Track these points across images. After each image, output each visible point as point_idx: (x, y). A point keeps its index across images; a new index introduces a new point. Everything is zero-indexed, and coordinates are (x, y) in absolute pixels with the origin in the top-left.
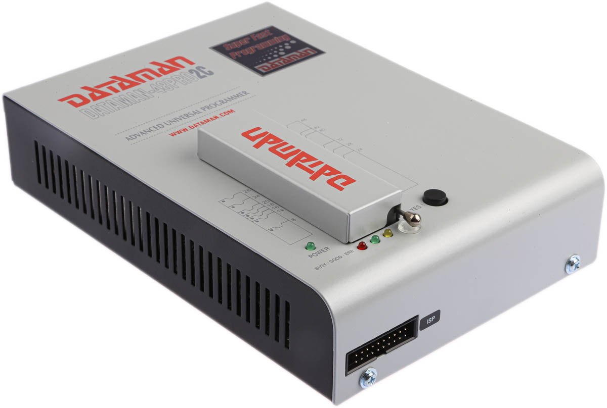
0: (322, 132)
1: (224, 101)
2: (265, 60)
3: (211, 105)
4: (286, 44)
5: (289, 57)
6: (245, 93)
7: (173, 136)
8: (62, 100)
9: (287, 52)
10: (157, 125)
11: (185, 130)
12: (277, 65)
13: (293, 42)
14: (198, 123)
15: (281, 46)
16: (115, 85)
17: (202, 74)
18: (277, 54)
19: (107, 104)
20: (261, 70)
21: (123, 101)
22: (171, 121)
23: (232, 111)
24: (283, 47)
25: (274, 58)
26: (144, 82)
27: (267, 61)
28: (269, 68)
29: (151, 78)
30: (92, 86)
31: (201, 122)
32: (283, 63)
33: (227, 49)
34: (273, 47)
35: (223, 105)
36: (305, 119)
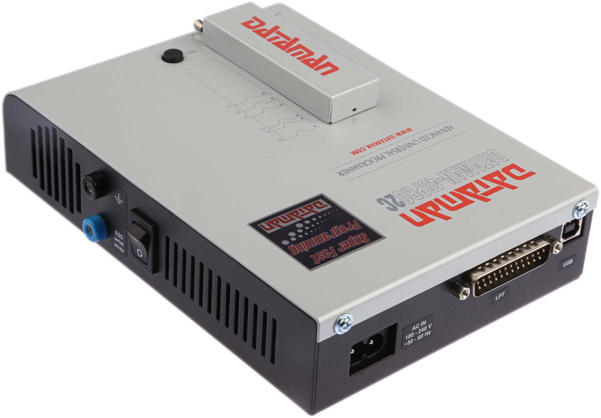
0: (264, 127)
1: (362, 165)
2: (320, 217)
3: (375, 161)
4: (294, 239)
5: (292, 219)
6: (340, 174)
7: (409, 129)
8: (531, 174)
9: (293, 228)
10: (427, 140)
11: (398, 134)
12: (306, 208)
13: (285, 242)
14: (386, 141)
15: (301, 236)
16: (482, 190)
17: (390, 200)
18: (305, 225)
19: (484, 166)
20: (325, 203)
21: (468, 170)
22: (414, 144)
23: (354, 153)
24: (298, 234)
25: (309, 219)
26: (451, 193)
27: (316, 215)
28: (315, 205)
29: (445, 196)
30: (506, 189)
31: (383, 142)
32: (299, 211)
33: (365, 236)
34: (310, 236)
35: (362, 160)
36: (280, 141)
